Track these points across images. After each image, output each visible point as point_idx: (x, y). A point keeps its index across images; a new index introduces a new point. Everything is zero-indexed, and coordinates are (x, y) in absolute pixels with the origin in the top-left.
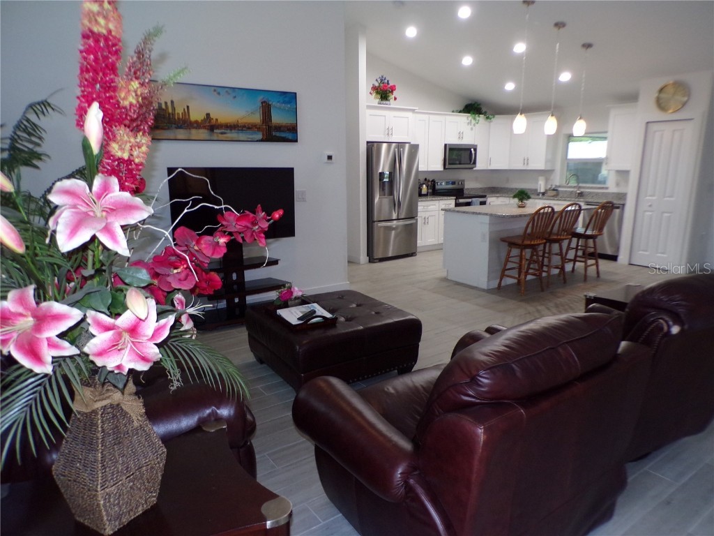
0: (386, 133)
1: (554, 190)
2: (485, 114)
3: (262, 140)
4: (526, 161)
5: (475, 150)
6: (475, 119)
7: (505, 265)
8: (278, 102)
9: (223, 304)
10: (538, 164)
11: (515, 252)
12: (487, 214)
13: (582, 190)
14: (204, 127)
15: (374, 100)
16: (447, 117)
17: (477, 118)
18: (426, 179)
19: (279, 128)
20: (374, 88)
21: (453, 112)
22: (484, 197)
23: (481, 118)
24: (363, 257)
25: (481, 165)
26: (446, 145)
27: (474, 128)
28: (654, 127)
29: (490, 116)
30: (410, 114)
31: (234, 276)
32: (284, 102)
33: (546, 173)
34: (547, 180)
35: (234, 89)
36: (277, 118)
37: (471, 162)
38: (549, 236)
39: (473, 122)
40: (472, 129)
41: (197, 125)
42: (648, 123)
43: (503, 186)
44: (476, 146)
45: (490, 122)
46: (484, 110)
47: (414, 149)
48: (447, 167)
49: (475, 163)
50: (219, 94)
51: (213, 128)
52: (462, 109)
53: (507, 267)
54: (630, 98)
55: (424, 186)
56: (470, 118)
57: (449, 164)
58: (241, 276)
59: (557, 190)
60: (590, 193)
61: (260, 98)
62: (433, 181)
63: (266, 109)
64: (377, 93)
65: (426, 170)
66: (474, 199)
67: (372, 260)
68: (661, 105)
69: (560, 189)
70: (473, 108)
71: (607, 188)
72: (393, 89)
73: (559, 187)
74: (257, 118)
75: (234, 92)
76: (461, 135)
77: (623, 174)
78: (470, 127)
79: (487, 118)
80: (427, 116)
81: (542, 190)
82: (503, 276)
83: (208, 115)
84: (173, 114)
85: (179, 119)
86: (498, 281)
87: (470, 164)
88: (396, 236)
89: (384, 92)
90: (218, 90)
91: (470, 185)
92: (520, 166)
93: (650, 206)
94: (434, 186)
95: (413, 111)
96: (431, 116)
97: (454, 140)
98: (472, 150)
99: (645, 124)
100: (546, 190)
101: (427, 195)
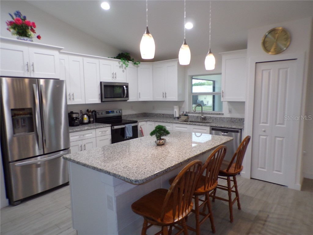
0: (26, 68)
1: (185, 115)
2: (132, 60)
4: (165, 95)
5: (127, 87)
6: (124, 63)
10: (173, 97)
16: (101, 60)
17: (127, 63)
18: (88, 110)
20: (11, 23)
21: (108, 58)
22: (136, 122)
23: (130, 63)
25: (132, 98)
26: (101, 83)
27: (125, 70)
28: (262, 67)
29: (137, 63)
30: (56, 53)
33: (179, 103)
34: (180, 108)
37: (124, 95)
39: (124, 65)
40: (123, 71)
42: (256, 63)
43: (151, 112)
44: (128, 83)
45: (137, 67)
46: (132, 58)
47: (59, 84)
48: (103, 100)
49: (127, 96)
52: (116, 56)
55: (85, 116)
56: (121, 63)
57: (105, 98)
59: (187, 115)
60: (211, 117)
62: (95, 112)
64: (14, 28)
65: (84, 103)
66: (127, 125)
68: (266, 46)
69: (189, 114)
70: (124, 56)
71: (223, 114)
72: (32, 26)
73: (189, 113)
76: (114, 75)
77: (239, 105)
78: (121, 70)
79: (135, 64)
80: (81, 58)
81: (177, 116)
87: (123, 97)
89: (22, 28)
91: (126, 112)
92: (160, 98)
93: (264, 131)
94: (96, 115)
95: (59, 49)
96: (85, 58)
97: (108, 79)
98: (124, 87)
99: (254, 64)
100: (180, 115)
101: (89, 122)
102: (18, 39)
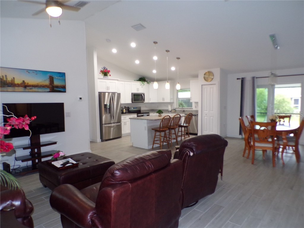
0: (107, 88)
1: (174, 110)
2: (147, 81)
3: (50, 92)
4: (163, 99)
5: (144, 95)
6: (143, 83)
7: (154, 139)
8: (57, 76)
9: (30, 163)
10: (168, 100)
11: (158, 134)
12: (146, 119)
13: (184, 109)
14: (22, 86)
15: (102, 76)
16: (132, 83)
17: (144, 83)
18: (125, 107)
19: (57, 87)
20: (101, 71)
21: (135, 80)
22: (148, 113)
23: (146, 83)
24: (99, 140)
25: (146, 101)
26: (132, 93)
28: (204, 87)
30: (116, 82)
31: (36, 150)
32: (60, 76)
33: (171, 104)
34: (171, 106)
35: (36, 71)
36: (56, 83)
37: (142, 99)
38: (170, 127)
39: (142, 84)
40: (142, 87)
41: (18, 85)
42: (202, 85)
43: (156, 109)
44: (144, 93)
46: (146, 80)
47: (119, 95)
48: (133, 102)
49: (144, 100)
50: (29, 73)
51: (25, 87)
52: (138, 79)
53: (155, 140)
54: (196, 76)
55: (124, 109)
56: (141, 83)
57: (134, 100)
58: (39, 150)
60: (187, 110)
61: (49, 75)
62: (128, 107)
63: (51, 79)
64: (103, 73)
65: (124, 103)
66: (144, 114)
67: (102, 140)
68: (206, 79)
69: (176, 109)
70: (142, 79)
71: (192, 109)
72: (109, 72)
73: (176, 108)
74: (47, 83)
75: (36, 72)
76: (138, 89)
77: (197, 103)
78: (141, 86)
79: (148, 83)
80: (124, 82)
81: (170, 110)
82: (154, 143)
83: (24, 81)
84: (6, 81)
85: (9, 83)
86: (152, 146)
88: (113, 130)
89: (105, 73)
90: (28, 71)
91: (143, 108)
92: (161, 101)
93: (206, 115)
94: (129, 109)
95: (118, 80)
96: (125, 82)
97: (135, 91)
98: (143, 95)
99: (201, 86)
100: (172, 110)
101: (126, 113)
102: (104, 77)
